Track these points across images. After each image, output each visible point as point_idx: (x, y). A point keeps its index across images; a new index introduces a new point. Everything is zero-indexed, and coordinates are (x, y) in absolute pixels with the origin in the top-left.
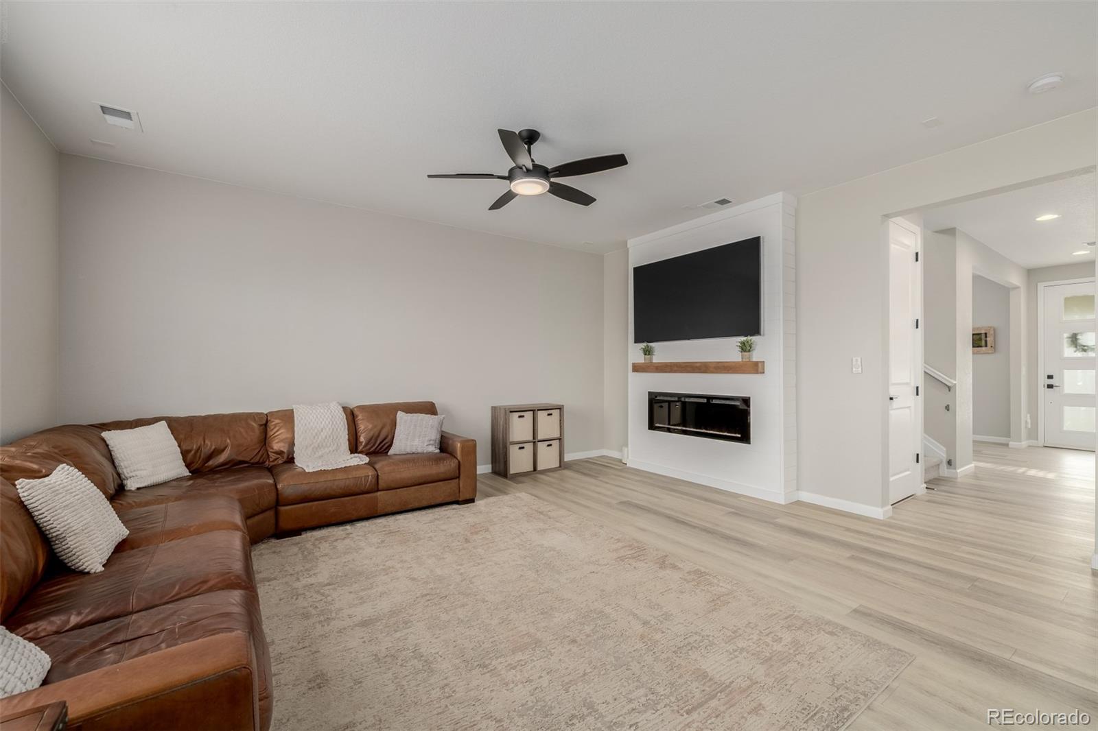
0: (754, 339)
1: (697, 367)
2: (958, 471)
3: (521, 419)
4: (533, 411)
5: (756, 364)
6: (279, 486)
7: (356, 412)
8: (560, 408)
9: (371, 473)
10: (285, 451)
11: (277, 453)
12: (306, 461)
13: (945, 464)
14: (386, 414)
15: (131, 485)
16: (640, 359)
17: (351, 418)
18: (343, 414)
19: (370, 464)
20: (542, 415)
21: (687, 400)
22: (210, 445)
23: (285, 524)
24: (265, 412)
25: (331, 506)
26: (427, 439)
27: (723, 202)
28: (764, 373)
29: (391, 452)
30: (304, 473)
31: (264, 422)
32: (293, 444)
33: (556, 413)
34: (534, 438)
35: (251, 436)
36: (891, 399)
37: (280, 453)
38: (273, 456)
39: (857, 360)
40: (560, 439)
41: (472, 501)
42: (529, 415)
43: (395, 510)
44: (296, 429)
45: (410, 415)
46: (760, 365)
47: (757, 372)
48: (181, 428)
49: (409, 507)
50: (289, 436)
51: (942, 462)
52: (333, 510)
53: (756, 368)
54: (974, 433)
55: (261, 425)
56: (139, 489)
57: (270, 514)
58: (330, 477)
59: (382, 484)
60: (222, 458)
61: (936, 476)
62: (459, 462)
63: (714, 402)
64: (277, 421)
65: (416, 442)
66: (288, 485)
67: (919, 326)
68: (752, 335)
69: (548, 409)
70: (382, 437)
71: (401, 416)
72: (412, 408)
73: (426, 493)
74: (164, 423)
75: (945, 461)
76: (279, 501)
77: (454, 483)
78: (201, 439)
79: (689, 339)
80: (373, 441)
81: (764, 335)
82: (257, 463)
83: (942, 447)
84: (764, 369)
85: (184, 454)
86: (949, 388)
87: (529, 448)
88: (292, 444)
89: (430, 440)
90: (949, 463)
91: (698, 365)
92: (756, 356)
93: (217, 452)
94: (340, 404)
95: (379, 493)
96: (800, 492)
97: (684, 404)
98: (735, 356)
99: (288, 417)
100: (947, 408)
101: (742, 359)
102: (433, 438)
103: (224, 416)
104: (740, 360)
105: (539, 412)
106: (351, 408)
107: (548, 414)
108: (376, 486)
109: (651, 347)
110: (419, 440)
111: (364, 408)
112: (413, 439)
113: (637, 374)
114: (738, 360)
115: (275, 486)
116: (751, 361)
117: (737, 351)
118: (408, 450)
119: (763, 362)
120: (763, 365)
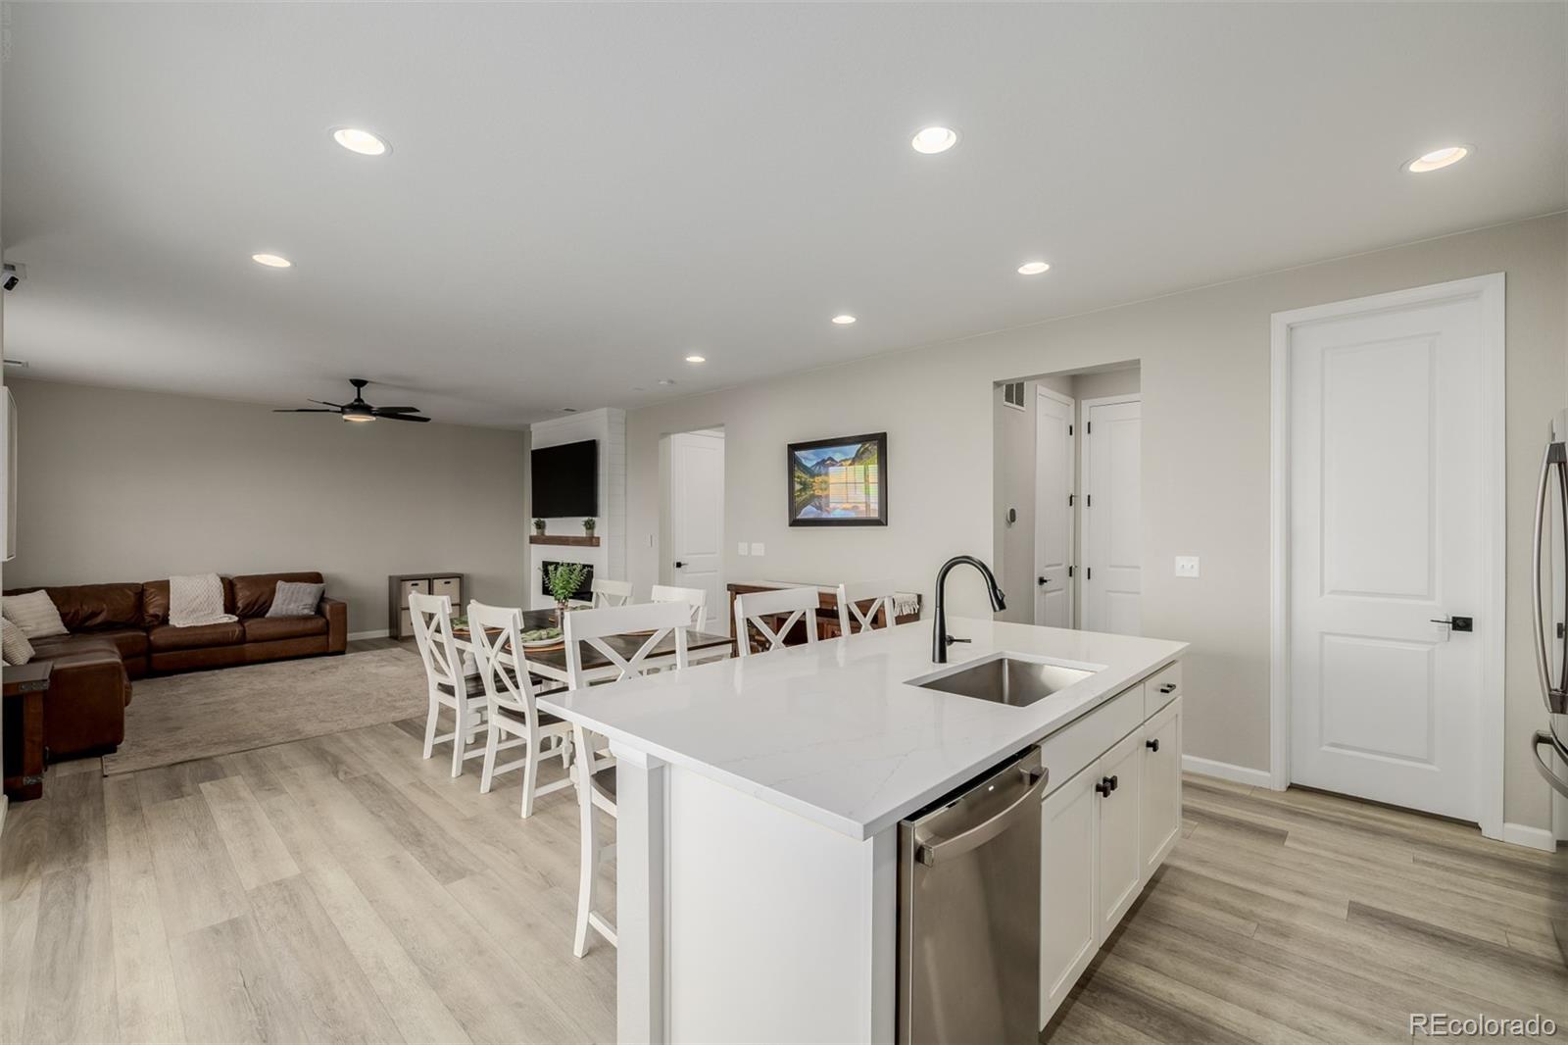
0: (594, 519)
1: (563, 540)
3: (415, 587)
4: (430, 579)
6: (153, 639)
7: (235, 582)
8: (460, 577)
9: (238, 629)
10: (160, 614)
11: (152, 616)
12: (177, 620)
14: (265, 585)
16: (534, 532)
17: (228, 586)
18: (220, 583)
19: (239, 621)
20: (440, 584)
22: (87, 609)
23: (157, 666)
24: (142, 582)
25: (200, 654)
26: (305, 603)
27: (571, 410)
28: (599, 545)
29: (268, 615)
30: (175, 629)
31: (141, 590)
32: (169, 609)
33: (455, 582)
35: (130, 599)
36: (679, 565)
37: (156, 616)
38: (148, 619)
40: (460, 605)
41: (342, 653)
42: (424, 583)
43: (262, 659)
44: (171, 596)
45: (289, 584)
46: (595, 539)
47: (592, 545)
48: (60, 595)
49: (277, 656)
50: (164, 602)
52: (202, 657)
53: (592, 541)
55: (136, 594)
57: (144, 657)
58: (200, 632)
59: (248, 637)
60: (100, 619)
62: (327, 621)
64: (152, 590)
65: (292, 606)
66: (158, 636)
68: (593, 515)
69: (447, 578)
70: (260, 602)
71: (280, 584)
72: (291, 578)
73: (293, 645)
74: (43, 591)
76: (152, 649)
77: (322, 639)
78: (78, 605)
80: (250, 607)
81: (599, 516)
82: (132, 622)
85: (63, 615)
88: (167, 609)
89: (307, 604)
91: (564, 538)
92: (594, 533)
93: (95, 614)
94: (218, 575)
95: (247, 645)
98: (582, 533)
99: (163, 587)
102: (311, 602)
103: (100, 586)
105: (435, 581)
106: (231, 578)
107: (446, 583)
108: (243, 639)
109: (544, 522)
110: (297, 604)
111: (242, 579)
112: (289, 604)
113: (533, 546)
114: (584, 535)
115: (148, 637)
116: (593, 537)
117: (584, 528)
118: (284, 613)
119: (599, 538)
120: (599, 540)
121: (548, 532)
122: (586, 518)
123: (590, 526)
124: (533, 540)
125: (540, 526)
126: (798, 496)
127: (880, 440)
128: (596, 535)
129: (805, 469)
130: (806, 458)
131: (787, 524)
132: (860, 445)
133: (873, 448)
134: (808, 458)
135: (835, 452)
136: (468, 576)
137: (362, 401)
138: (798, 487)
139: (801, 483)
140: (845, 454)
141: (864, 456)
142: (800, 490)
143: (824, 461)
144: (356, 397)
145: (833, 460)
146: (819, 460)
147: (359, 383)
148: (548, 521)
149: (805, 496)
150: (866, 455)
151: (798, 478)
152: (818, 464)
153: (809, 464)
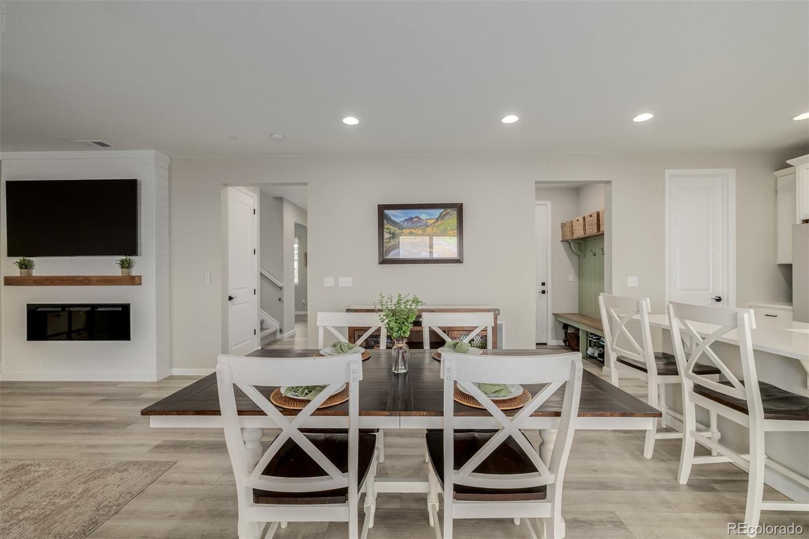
0: (132, 258)
1: (79, 280)
2: (285, 335)
5: (133, 278)
13: (278, 333)
16: (13, 272)
21: (72, 309)
27: (102, 144)
28: (141, 284)
36: (230, 298)
39: (207, 275)
46: (136, 279)
47: (134, 284)
51: (277, 330)
53: (134, 281)
54: (296, 310)
61: (274, 340)
63: (99, 309)
67: (256, 253)
68: (130, 255)
75: (279, 330)
79: (72, 256)
81: (141, 255)
83: (277, 322)
84: (141, 282)
86: (281, 288)
90: (281, 331)
91: (80, 279)
92: (134, 272)
96: (172, 369)
97: (70, 313)
98: (118, 272)
100: (280, 299)
101: (122, 273)
104: (121, 275)
109: (32, 262)
113: (9, 287)
114: (120, 274)
117: (119, 267)
119: (141, 276)
120: (141, 279)
121: (43, 272)
122: (124, 257)
123: (125, 265)
124: (11, 281)
125: (24, 266)
126: (387, 242)
127: (459, 208)
128: (136, 275)
129: (394, 223)
130: (394, 216)
131: (378, 263)
132: (443, 210)
133: (454, 213)
134: (397, 216)
135: (421, 213)
138: (386, 236)
139: (390, 233)
140: (430, 215)
141: (446, 217)
142: (390, 238)
143: (411, 219)
145: (419, 218)
146: (407, 218)
148: (40, 260)
149: (393, 242)
150: (447, 217)
151: (387, 229)
152: (406, 220)
153: (398, 220)
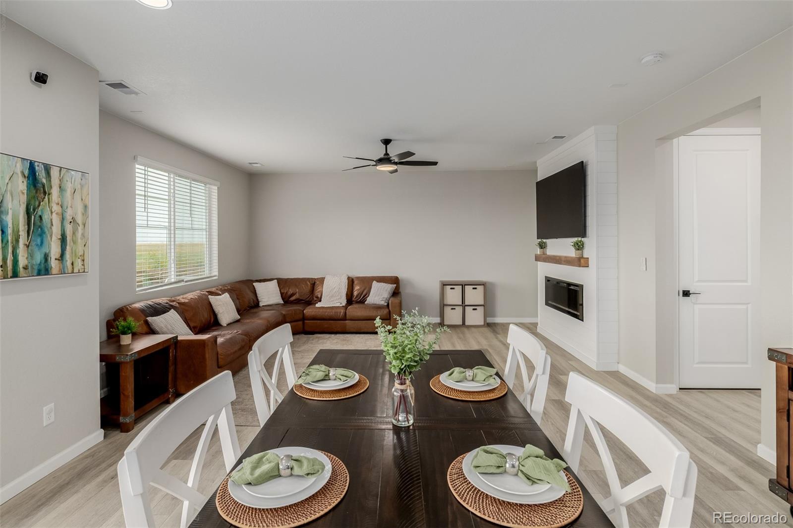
0: (583, 239)
3: (452, 290)
4: (462, 285)
6: (305, 312)
7: (355, 280)
8: (485, 285)
9: (343, 311)
10: (319, 296)
12: (324, 301)
14: (367, 282)
15: (261, 304)
16: (538, 251)
17: (351, 283)
18: (347, 281)
19: (345, 306)
20: (468, 289)
22: (291, 291)
23: (307, 329)
24: (316, 278)
25: (326, 324)
26: (383, 297)
28: (588, 266)
29: (366, 303)
31: (313, 283)
32: (322, 294)
33: (480, 289)
34: (462, 304)
35: (306, 289)
36: (686, 294)
38: (315, 299)
40: (484, 306)
42: (458, 289)
43: (354, 331)
44: (324, 287)
45: (379, 284)
47: (581, 266)
48: (282, 283)
49: (362, 331)
50: (321, 290)
52: (326, 326)
53: (581, 262)
55: (311, 284)
56: (263, 306)
57: (301, 323)
58: (324, 310)
59: (348, 317)
60: (295, 297)
62: (390, 311)
64: (318, 282)
65: (377, 298)
66: (307, 311)
68: (581, 236)
69: (475, 285)
70: (364, 294)
71: (375, 283)
72: (380, 280)
73: (371, 325)
74: (276, 280)
76: (304, 318)
78: (288, 288)
80: (359, 296)
81: (588, 237)
82: (308, 301)
84: (588, 264)
85: (282, 294)
87: (459, 310)
89: (384, 298)
92: (585, 254)
93: (293, 294)
94: (347, 276)
95: (347, 321)
99: (322, 281)
102: (386, 297)
103: (299, 279)
105: (466, 286)
106: (352, 278)
107: (473, 288)
108: (344, 318)
109: (545, 243)
110: (379, 297)
111: (358, 278)
112: (375, 297)
113: (539, 263)
114: (574, 256)
115: (303, 311)
116: (582, 257)
117: (573, 249)
118: (373, 302)
119: (588, 258)
120: (588, 261)
121: (550, 252)
122: (575, 239)
123: (579, 247)
124: (538, 258)
125: (542, 246)
128: (585, 256)
136: (492, 284)
137: (388, 155)
144: (385, 152)
147: (387, 142)
148: (549, 242)
